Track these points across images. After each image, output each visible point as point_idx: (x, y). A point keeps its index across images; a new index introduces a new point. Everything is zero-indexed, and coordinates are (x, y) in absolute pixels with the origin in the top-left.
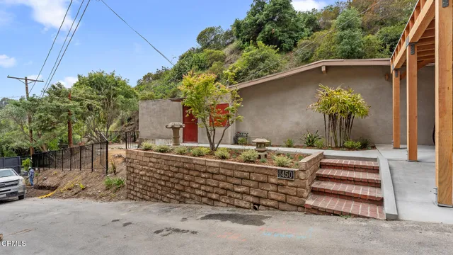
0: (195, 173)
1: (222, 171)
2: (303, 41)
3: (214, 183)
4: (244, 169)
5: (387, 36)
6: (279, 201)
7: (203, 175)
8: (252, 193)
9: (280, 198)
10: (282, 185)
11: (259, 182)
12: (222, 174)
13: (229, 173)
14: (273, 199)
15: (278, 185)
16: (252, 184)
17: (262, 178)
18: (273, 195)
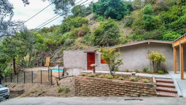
0: (113, 86)
1: (125, 85)
2: (127, 16)
3: (122, 89)
4: (135, 84)
5: (163, 17)
6: (147, 94)
7: (117, 86)
8: (138, 92)
9: (148, 93)
10: (149, 89)
11: (140, 88)
12: (126, 86)
13: (129, 85)
14: (145, 93)
15: (147, 89)
16: (138, 89)
17: (141, 87)
18: (145, 92)
